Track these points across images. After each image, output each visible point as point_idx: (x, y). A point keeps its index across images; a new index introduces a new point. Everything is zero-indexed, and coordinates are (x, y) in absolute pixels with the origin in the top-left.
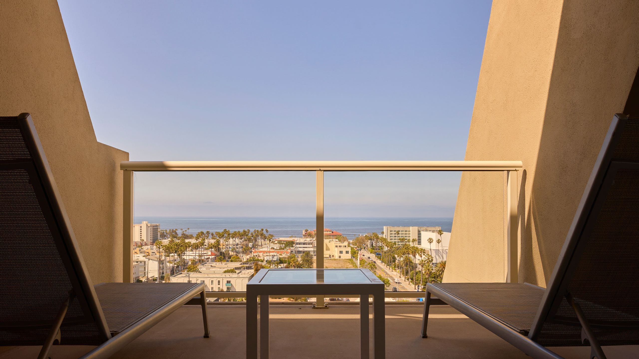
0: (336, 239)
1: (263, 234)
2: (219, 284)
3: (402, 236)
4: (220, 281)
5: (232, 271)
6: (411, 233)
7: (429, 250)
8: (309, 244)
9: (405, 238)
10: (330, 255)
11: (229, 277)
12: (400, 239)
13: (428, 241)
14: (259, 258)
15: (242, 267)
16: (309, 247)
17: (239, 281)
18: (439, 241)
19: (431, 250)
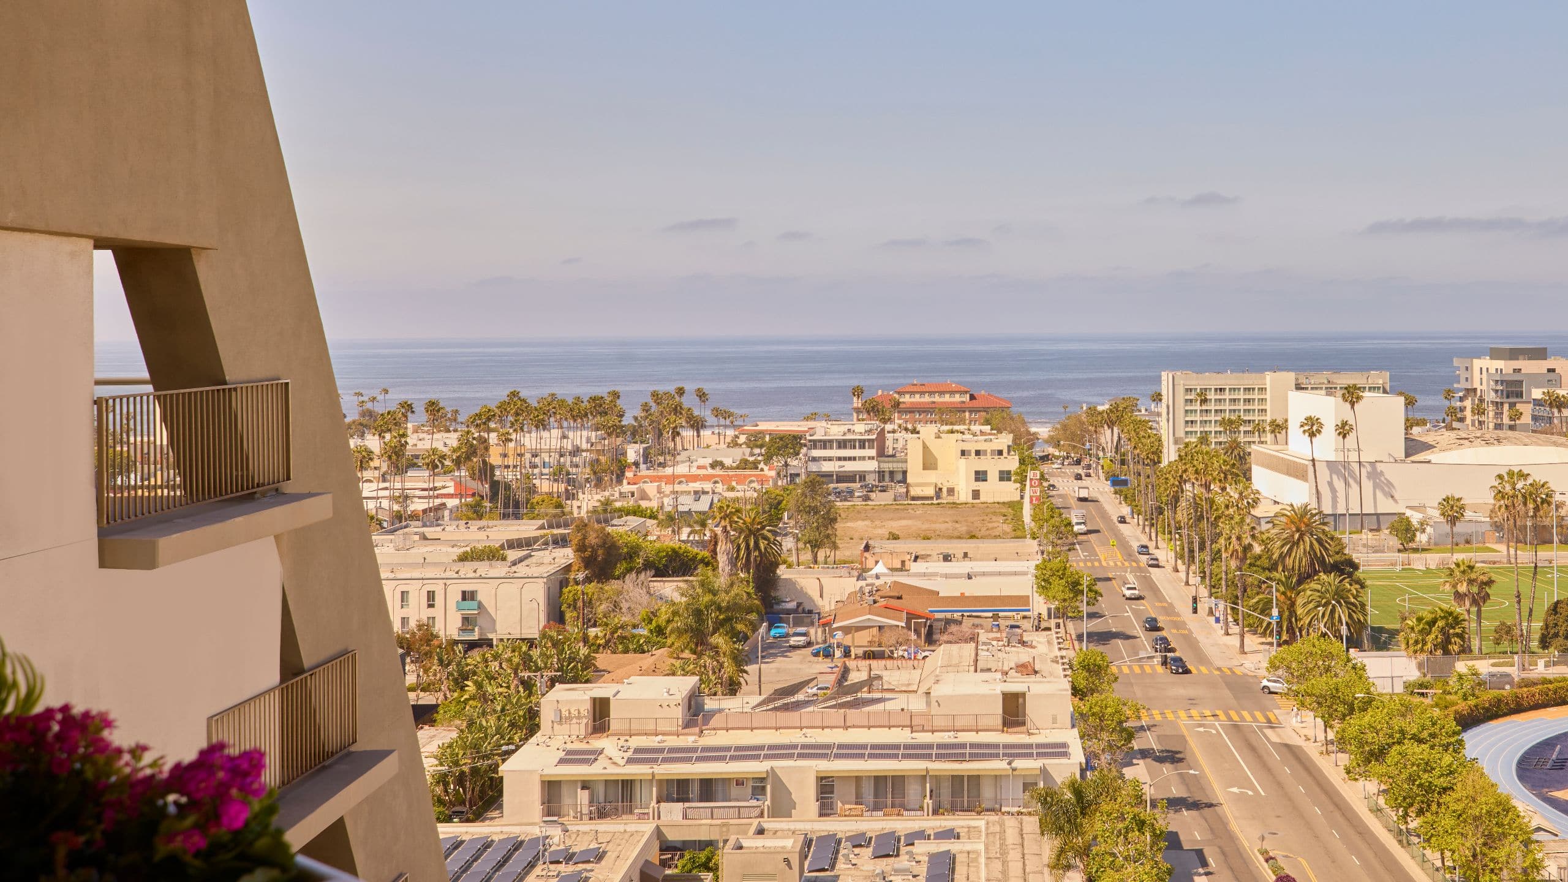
0: (987, 422)
1: (681, 408)
2: (431, 606)
3: (1234, 411)
4: (434, 592)
5: (492, 555)
6: (1268, 396)
7: (1307, 463)
8: (862, 446)
9: (1245, 418)
10: (940, 489)
11: (472, 575)
12: (1222, 423)
13: (1302, 429)
14: (644, 504)
15: (536, 539)
16: (863, 458)
17: (510, 589)
18: (1347, 428)
19: (1314, 465)
